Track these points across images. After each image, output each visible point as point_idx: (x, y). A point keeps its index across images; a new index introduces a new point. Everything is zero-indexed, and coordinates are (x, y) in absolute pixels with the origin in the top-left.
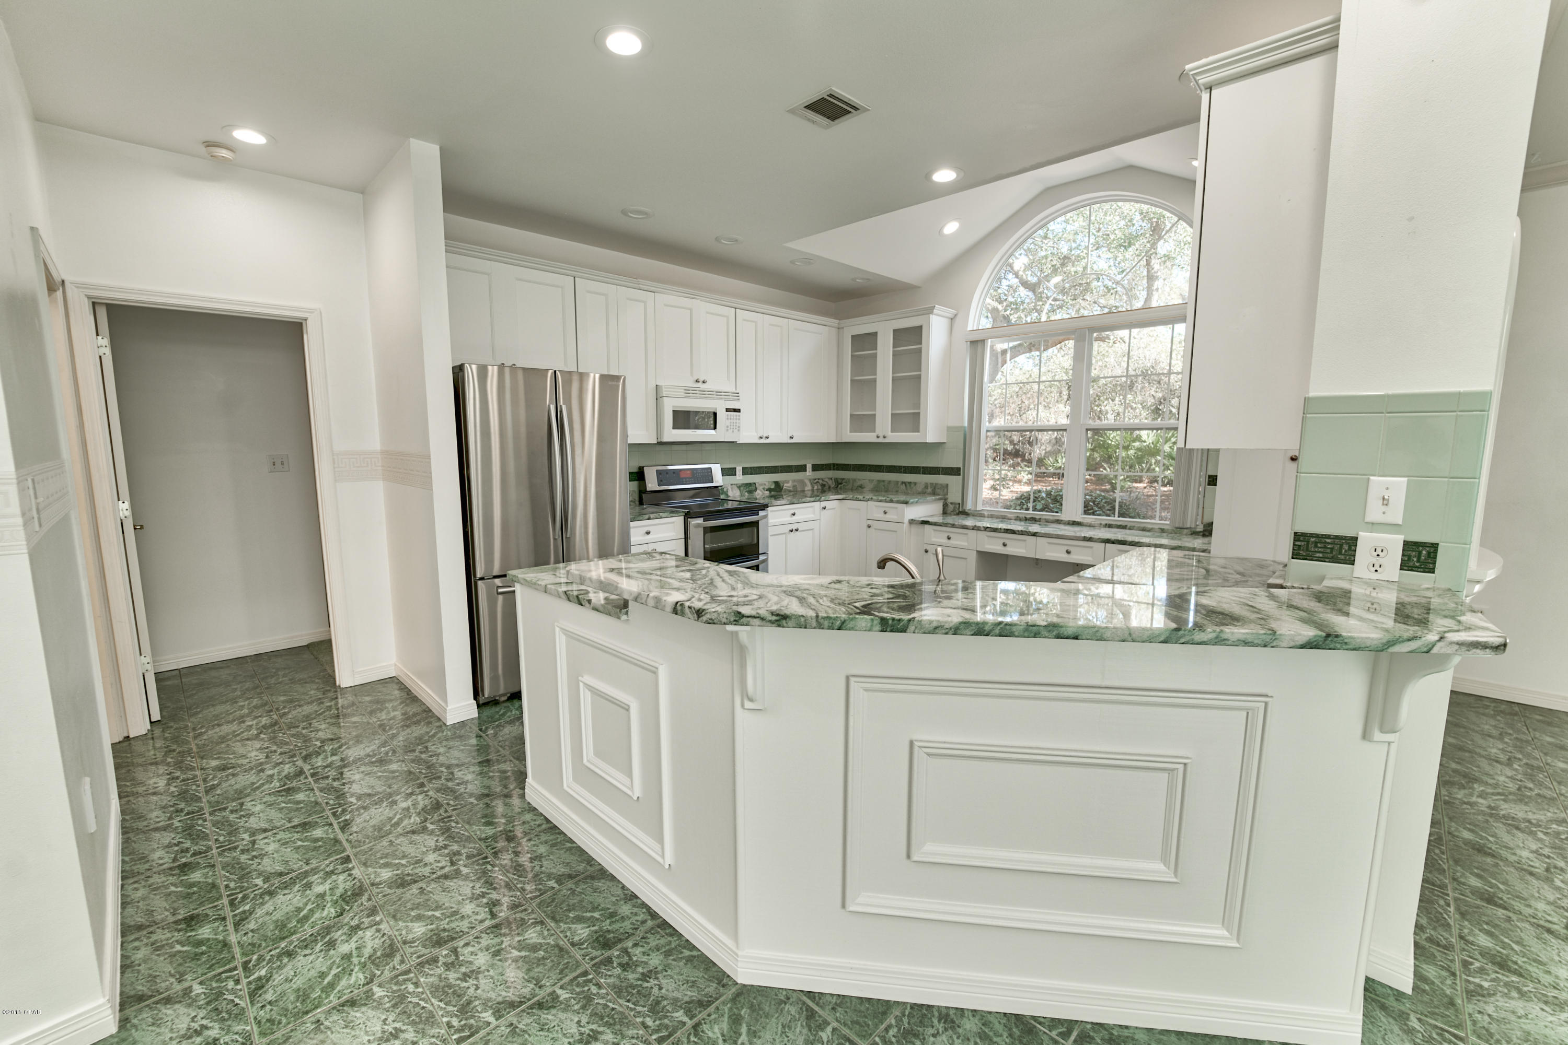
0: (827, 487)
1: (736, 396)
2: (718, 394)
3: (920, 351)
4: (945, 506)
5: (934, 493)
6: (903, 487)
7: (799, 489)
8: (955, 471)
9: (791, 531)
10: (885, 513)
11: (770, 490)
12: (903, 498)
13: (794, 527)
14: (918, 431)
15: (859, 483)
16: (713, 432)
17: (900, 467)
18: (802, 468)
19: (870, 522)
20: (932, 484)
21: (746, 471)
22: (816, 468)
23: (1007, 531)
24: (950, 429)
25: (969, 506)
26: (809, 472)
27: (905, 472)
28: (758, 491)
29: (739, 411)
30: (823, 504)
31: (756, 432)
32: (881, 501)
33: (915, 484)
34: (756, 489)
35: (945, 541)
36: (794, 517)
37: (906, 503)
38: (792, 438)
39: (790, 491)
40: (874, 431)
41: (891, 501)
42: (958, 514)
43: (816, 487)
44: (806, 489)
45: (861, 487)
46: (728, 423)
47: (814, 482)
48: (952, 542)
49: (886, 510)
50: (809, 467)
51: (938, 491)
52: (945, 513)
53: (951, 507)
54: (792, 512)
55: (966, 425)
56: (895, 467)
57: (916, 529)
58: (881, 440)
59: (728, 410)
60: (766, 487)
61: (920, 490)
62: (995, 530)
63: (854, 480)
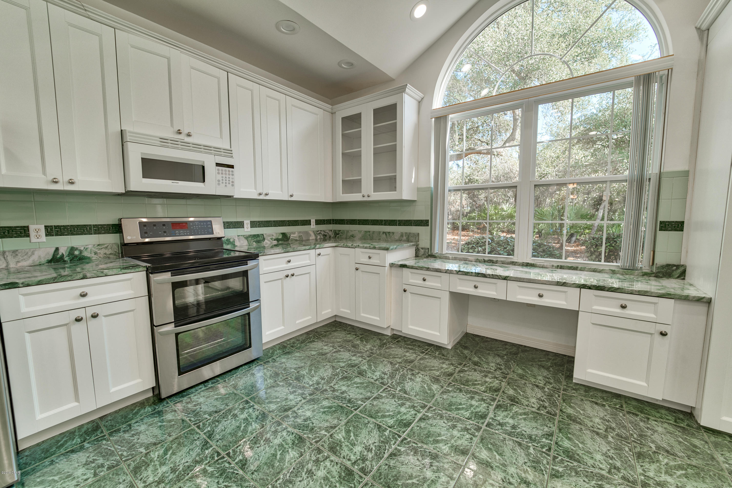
0: (328, 237)
1: (229, 153)
2: (207, 149)
3: (394, 126)
4: (417, 250)
5: (408, 241)
6: (384, 236)
7: (304, 239)
8: (424, 223)
9: (287, 276)
10: (370, 258)
11: (278, 240)
12: (384, 245)
13: (290, 273)
14: (396, 191)
15: (351, 234)
16: (201, 185)
17: (381, 221)
18: (307, 223)
19: (357, 266)
20: (406, 233)
21: (254, 224)
22: (318, 222)
23: (478, 275)
24: (419, 190)
25: (436, 250)
26: (313, 225)
27: (385, 225)
28: (266, 241)
29: (232, 167)
30: (318, 251)
31: (256, 189)
32: (366, 248)
33: (393, 233)
34: (264, 239)
35: (421, 282)
36: (290, 264)
37: (387, 249)
38: (291, 196)
39: (296, 240)
40: (361, 192)
41: (374, 248)
42: (427, 257)
43: (319, 237)
44: (311, 238)
45: (353, 236)
46: (219, 177)
47: (317, 233)
48: (427, 283)
49: (371, 255)
50: (313, 222)
51: (411, 239)
52: (417, 256)
53: (422, 252)
54: (288, 259)
55: (432, 185)
56: (377, 221)
57: (395, 271)
58: (366, 199)
59: (218, 165)
60: (274, 238)
61: (397, 238)
62: (467, 274)
63: (348, 231)
